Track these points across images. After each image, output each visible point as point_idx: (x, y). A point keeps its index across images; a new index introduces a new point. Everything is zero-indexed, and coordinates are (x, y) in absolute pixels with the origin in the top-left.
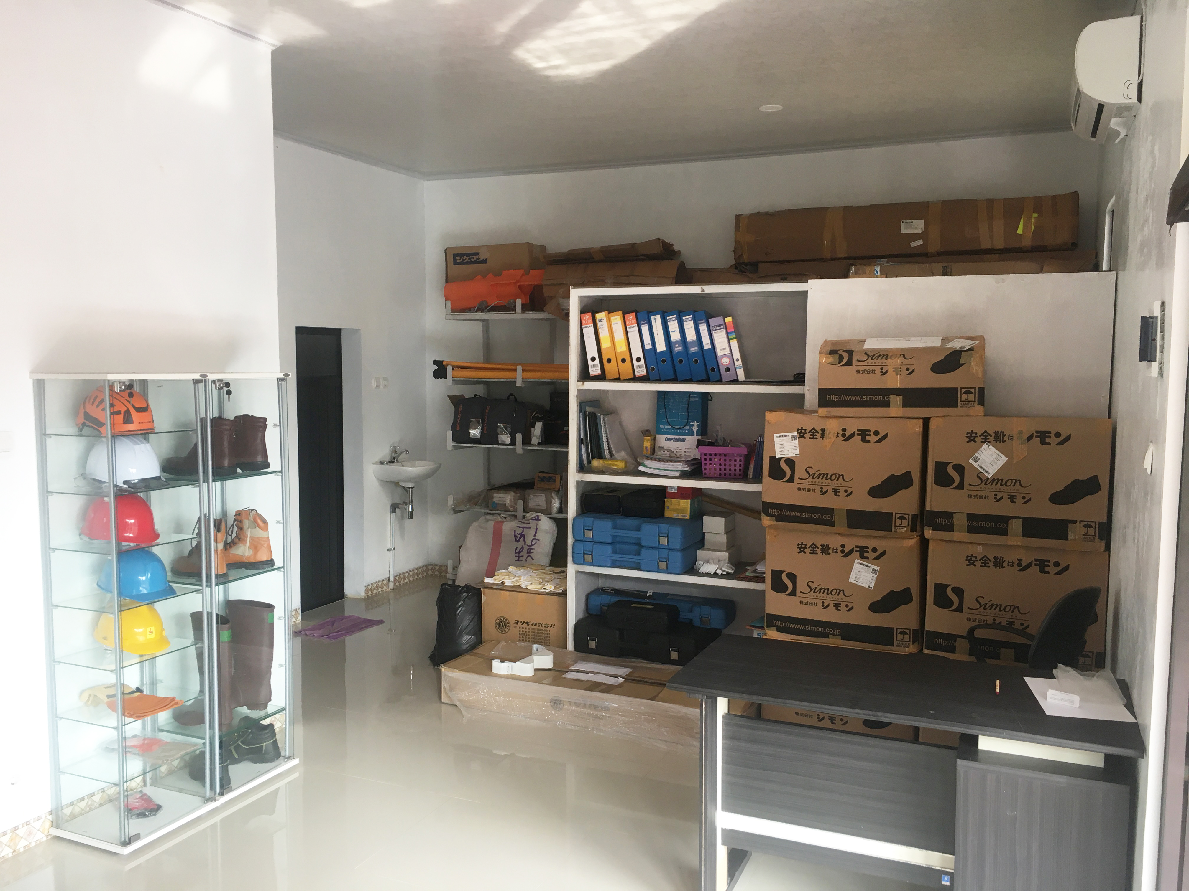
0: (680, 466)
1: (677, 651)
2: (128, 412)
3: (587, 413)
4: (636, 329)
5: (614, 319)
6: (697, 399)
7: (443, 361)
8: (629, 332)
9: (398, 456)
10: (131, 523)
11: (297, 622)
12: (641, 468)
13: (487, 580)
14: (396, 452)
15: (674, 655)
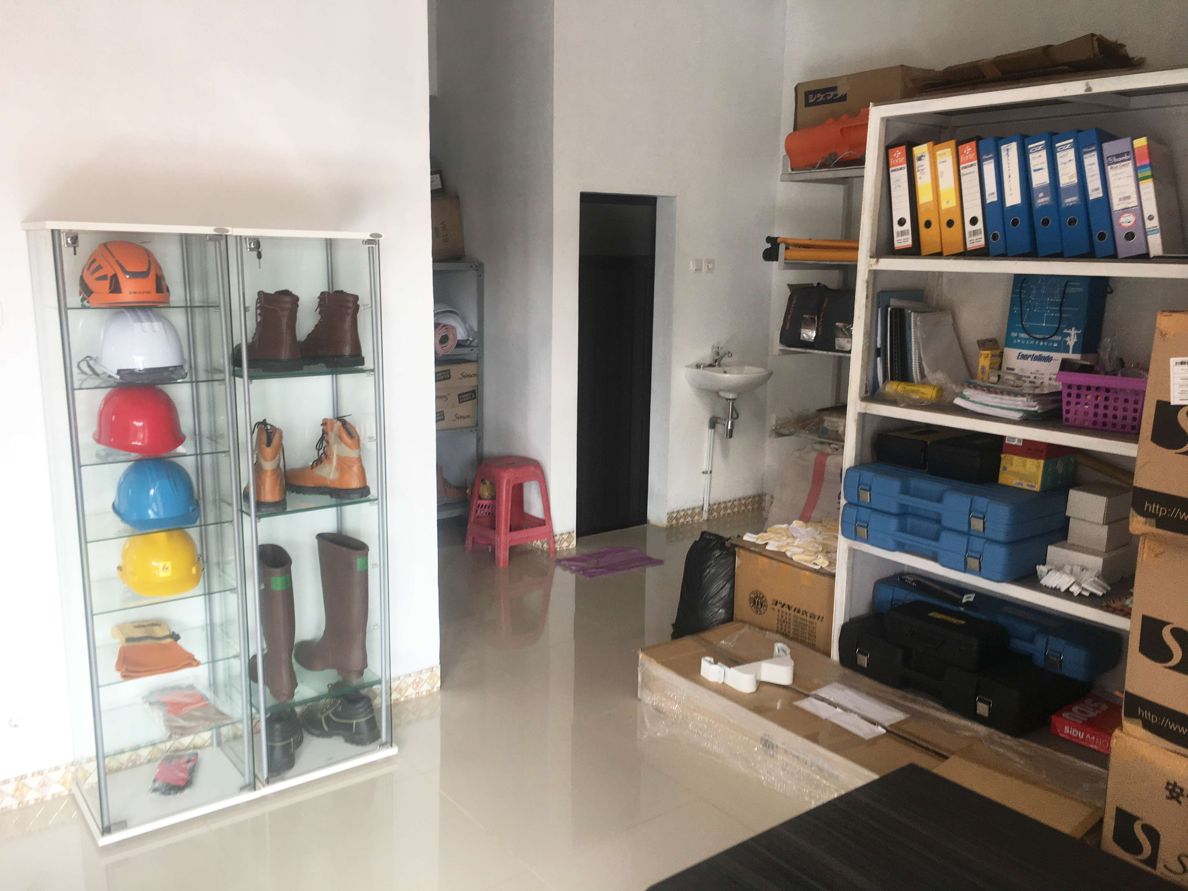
0: (1021, 403)
1: (988, 704)
2: (115, 277)
3: (889, 309)
4: (975, 168)
5: (940, 155)
6: (1080, 289)
7: (777, 238)
8: (964, 175)
9: (722, 358)
10: (139, 426)
11: (571, 547)
12: (958, 401)
13: (748, 537)
14: (718, 353)
15: (983, 709)
